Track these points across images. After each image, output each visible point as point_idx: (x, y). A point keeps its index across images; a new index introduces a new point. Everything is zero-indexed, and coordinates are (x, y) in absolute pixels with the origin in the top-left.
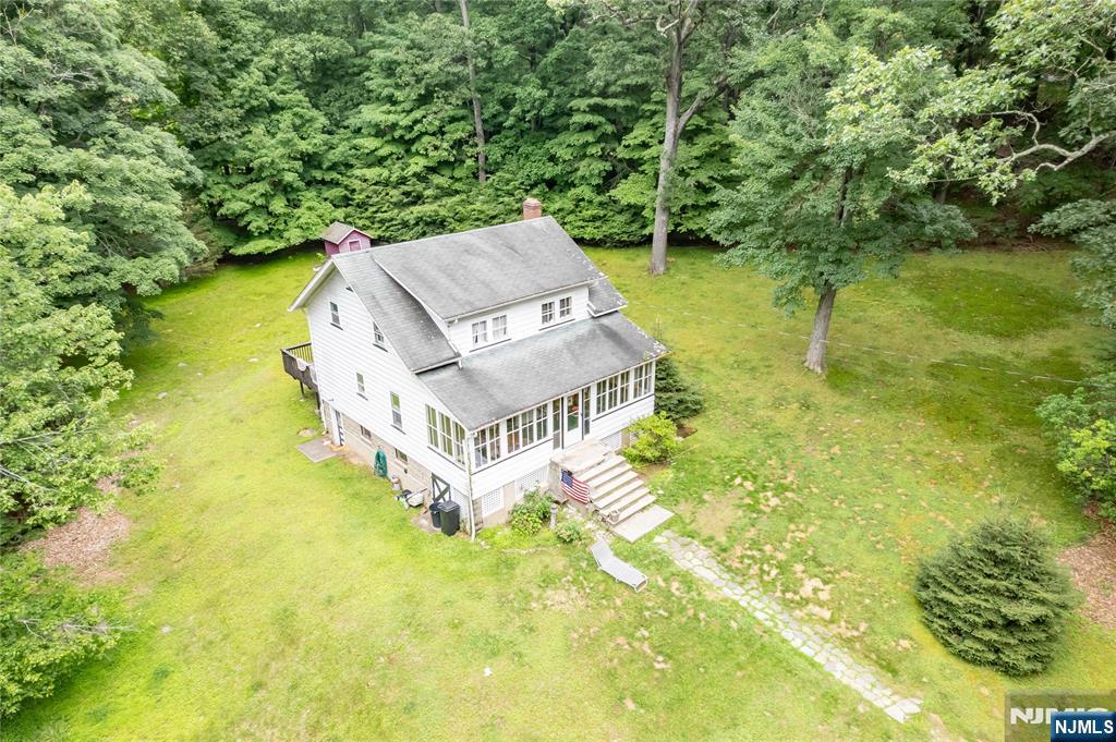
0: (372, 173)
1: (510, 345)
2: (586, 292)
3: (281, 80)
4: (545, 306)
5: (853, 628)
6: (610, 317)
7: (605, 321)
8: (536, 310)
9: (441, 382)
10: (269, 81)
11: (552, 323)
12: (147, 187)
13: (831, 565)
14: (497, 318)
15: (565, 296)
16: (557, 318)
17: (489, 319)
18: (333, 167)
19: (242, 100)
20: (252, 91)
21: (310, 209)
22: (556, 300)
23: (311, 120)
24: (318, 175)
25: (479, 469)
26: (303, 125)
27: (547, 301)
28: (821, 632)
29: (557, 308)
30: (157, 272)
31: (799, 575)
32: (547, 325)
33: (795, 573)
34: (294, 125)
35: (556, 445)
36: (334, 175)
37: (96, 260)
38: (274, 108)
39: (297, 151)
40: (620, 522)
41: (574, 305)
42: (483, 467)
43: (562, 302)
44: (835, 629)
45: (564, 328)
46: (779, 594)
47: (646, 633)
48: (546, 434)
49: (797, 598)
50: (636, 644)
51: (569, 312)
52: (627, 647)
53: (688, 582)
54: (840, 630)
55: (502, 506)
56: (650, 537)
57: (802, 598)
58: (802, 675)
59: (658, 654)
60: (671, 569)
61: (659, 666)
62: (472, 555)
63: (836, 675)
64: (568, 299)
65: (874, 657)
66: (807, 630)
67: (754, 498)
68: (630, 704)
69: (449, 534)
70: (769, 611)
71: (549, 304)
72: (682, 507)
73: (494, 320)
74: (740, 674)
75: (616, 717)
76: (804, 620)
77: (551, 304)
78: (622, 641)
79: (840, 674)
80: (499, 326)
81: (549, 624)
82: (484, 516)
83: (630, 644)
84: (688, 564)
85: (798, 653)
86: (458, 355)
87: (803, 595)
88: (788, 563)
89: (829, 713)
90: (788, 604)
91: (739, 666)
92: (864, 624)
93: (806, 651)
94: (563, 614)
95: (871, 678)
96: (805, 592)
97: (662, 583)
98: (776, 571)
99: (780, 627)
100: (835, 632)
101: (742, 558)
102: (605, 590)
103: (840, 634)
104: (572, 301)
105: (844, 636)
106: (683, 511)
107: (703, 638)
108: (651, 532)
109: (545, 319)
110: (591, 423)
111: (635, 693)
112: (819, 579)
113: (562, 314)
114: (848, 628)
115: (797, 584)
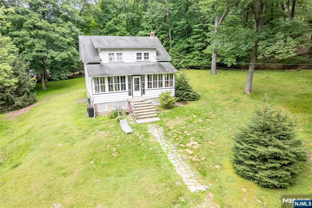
1: (123, 64)
2: (155, 53)
4: (138, 54)
5: (198, 158)
6: (164, 63)
7: (161, 63)
8: (134, 54)
9: (91, 66)
11: (141, 60)
12: (62, 34)
13: (206, 139)
14: (119, 54)
15: (146, 52)
16: (143, 59)
17: (115, 53)
20: (110, 25)
22: (143, 53)
25: (96, 93)
27: (139, 52)
28: (184, 157)
29: (143, 56)
30: (61, 55)
31: (191, 140)
32: (138, 60)
33: (189, 139)
35: (130, 94)
37: (45, 49)
40: (139, 119)
41: (150, 56)
42: (98, 93)
43: (145, 54)
44: (191, 157)
45: (146, 63)
46: (178, 144)
47: (118, 145)
48: (125, 89)
49: (184, 146)
50: (112, 148)
51: (148, 58)
52: (109, 148)
53: (147, 136)
54: (192, 158)
55: (107, 110)
56: (146, 124)
57: (185, 146)
58: (163, 167)
59: (116, 152)
60: (145, 132)
61: (113, 154)
62: (89, 121)
63: (178, 171)
64: (148, 54)
65: (200, 169)
66: (179, 156)
67: (194, 119)
68: (92, 162)
69: (90, 116)
70: (169, 148)
71: (140, 53)
72: (165, 119)
73: (117, 54)
74: (139, 162)
75: (84, 164)
76: (180, 153)
77: (141, 54)
78: (108, 146)
79: (180, 171)
80: (119, 57)
81: (91, 139)
82: (99, 111)
83: (110, 147)
84: (152, 132)
85: (168, 161)
86: (101, 60)
87: (187, 145)
88: (190, 136)
89: (161, 181)
90: (179, 147)
91: (141, 160)
92: (204, 158)
93: (172, 162)
94: (99, 137)
95: (192, 175)
96: (189, 145)
97: (138, 135)
98: (183, 137)
99: (169, 153)
100: (190, 158)
101: (174, 133)
102: (118, 134)
103: (191, 159)
104: (149, 54)
105: (193, 160)
106: (165, 120)
107: (136, 150)
108: (148, 123)
109: (138, 58)
110: (145, 91)
111: (96, 160)
112: (197, 142)
113: (145, 58)
114: (196, 158)
115: (187, 142)
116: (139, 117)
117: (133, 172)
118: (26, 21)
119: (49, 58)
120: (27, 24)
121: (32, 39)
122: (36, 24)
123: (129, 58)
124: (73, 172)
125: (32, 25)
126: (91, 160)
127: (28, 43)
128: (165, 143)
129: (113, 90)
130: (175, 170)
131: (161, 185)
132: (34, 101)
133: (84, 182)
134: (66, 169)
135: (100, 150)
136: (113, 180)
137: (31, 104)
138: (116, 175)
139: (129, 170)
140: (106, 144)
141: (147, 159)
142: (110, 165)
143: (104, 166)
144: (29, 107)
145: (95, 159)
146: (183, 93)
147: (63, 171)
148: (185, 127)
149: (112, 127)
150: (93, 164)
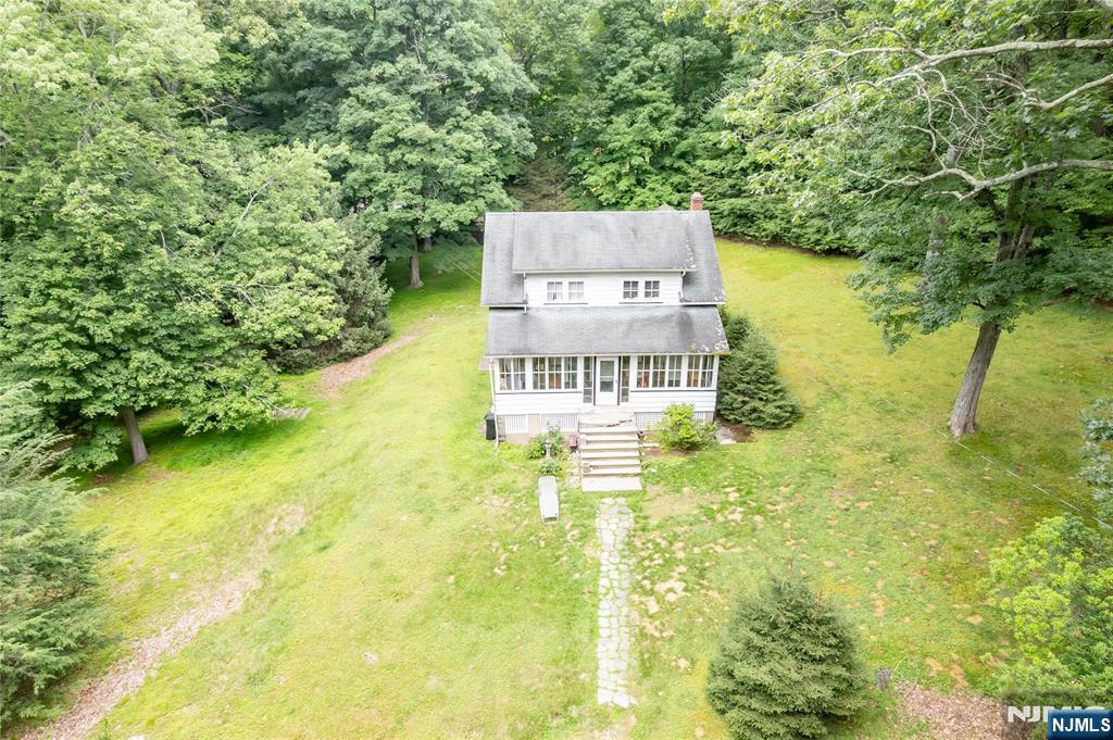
0: (710, 165)
1: (585, 309)
2: (678, 281)
3: (654, 78)
4: (627, 284)
5: (659, 630)
6: (701, 310)
7: (692, 311)
8: (617, 284)
9: (501, 318)
10: (641, 80)
11: (635, 300)
13: (710, 581)
15: (652, 279)
16: (641, 297)
17: (566, 281)
18: (683, 156)
19: (614, 93)
20: (621, 86)
21: (653, 190)
22: (642, 281)
23: (668, 113)
24: (667, 161)
25: (503, 391)
26: (660, 117)
27: (631, 279)
28: (632, 616)
29: (641, 288)
31: (675, 574)
32: (628, 300)
33: (673, 571)
34: (651, 117)
35: (587, 400)
36: (681, 163)
38: (641, 102)
39: (649, 140)
40: (589, 475)
41: (662, 288)
42: (506, 391)
43: (648, 283)
44: (646, 622)
45: (650, 308)
46: (639, 577)
47: (515, 548)
48: (574, 386)
49: (649, 587)
50: (501, 551)
51: (656, 294)
52: (494, 550)
53: (586, 535)
54: (648, 626)
55: (527, 431)
56: (602, 495)
57: (652, 589)
58: (575, 631)
59: (505, 564)
60: (586, 522)
61: (496, 570)
62: (482, 455)
63: (600, 648)
64: (656, 283)
65: (646, 656)
66: (625, 610)
67: (725, 505)
68: (451, 579)
69: (488, 438)
70: (615, 584)
71: (633, 282)
72: (656, 488)
73: (570, 283)
74: (536, 605)
75: (435, 580)
76: (632, 603)
77: (635, 283)
78: (495, 544)
79: (604, 649)
80: (575, 290)
81: (470, 513)
82: (509, 431)
83: (497, 548)
84: (604, 525)
85: (593, 618)
86: (525, 302)
87: (657, 588)
88: (678, 562)
89: (556, 662)
90: (637, 587)
91: (543, 600)
92: (672, 633)
93: (603, 622)
94: (485, 512)
95: (623, 666)
96: (661, 587)
97: (568, 527)
98: (661, 562)
99: (607, 597)
100: (643, 624)
101: (649, 541)
102: (528, 512)
103: (644, 628)
104: (661, 285)
105: (646, 631)
106: (653, 490)
107: (545, 572)
108: (607, 493)
109: (626, 295)
110: (630, 394)
111: (461, 575)
112: (684, 585)
113: (647, 294)
114: (656, 628)
115: (662, 578)
116: (593, 472)
117: (514, 626)
118: (378, 125)
119: (425, 223)
120: (382, 136)
121: (389, 173)
122: (400, 135)
123: (604, 294)
124: (412, 593)
125: (390, 136)
126: (451, 573)
127: (380, 188)
128: (614, 567)
129: (543, 387)
130: (596, 646)
131: (552, 670)
132: (385, 337)
133: (423, 623)
134: (401, 584)
135: (475, 550)
136: (474, 633)
137: (376, 346)
138: (483, 623)
139: (511, 619)
140: (492, 540)
141: (553, 603)
142: (481, 595)
143: (469, 595)
144: (373, 352)
145: (458, 573)
146: (744, 403)
147: (397, 587)
148: (686, 528)
149: (524, 488)
150: (453, 584)
